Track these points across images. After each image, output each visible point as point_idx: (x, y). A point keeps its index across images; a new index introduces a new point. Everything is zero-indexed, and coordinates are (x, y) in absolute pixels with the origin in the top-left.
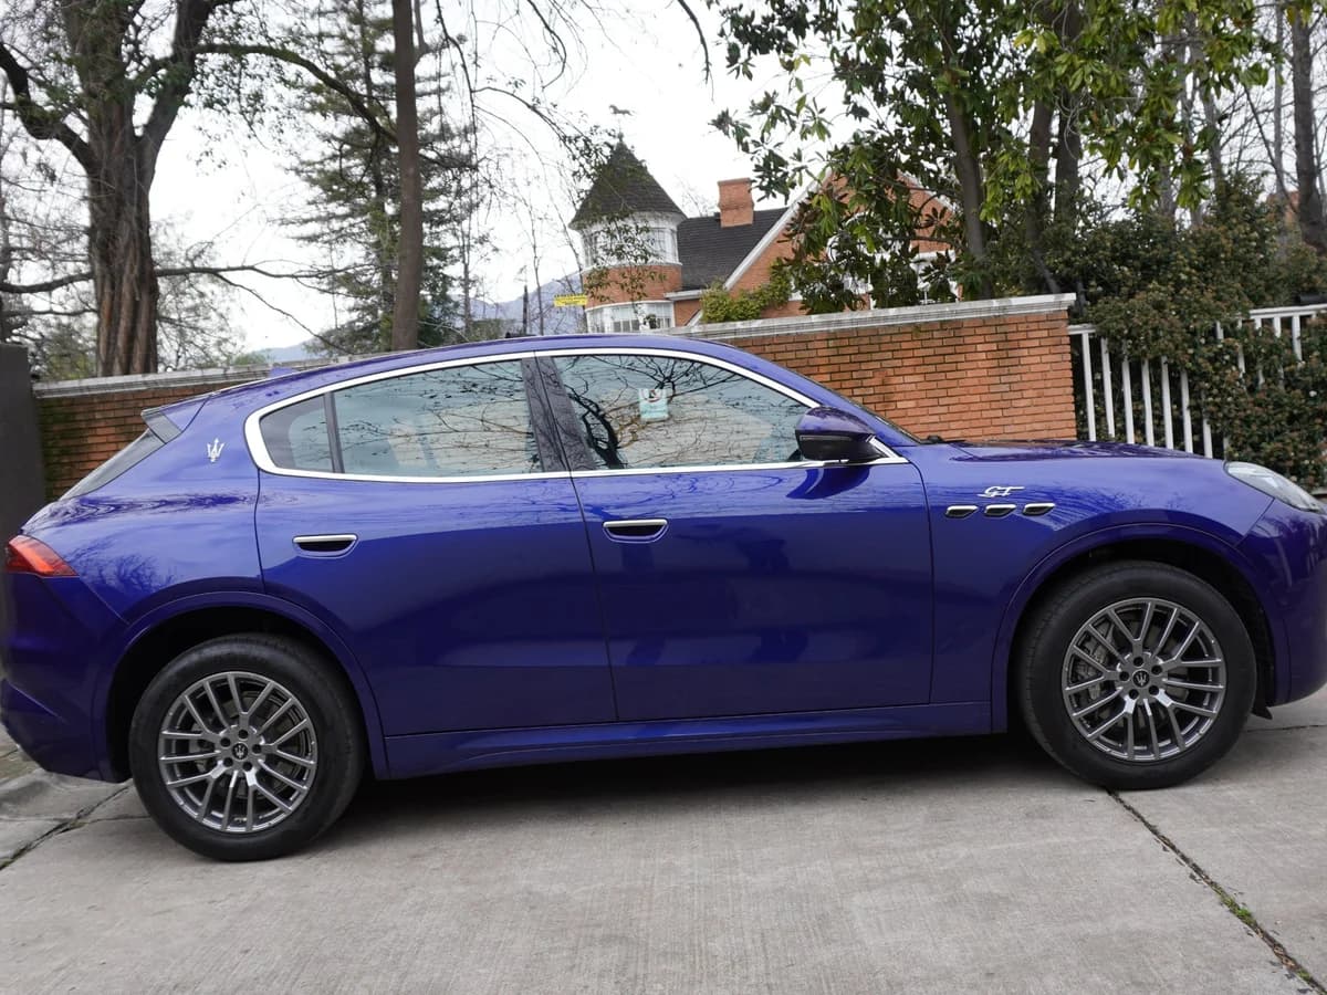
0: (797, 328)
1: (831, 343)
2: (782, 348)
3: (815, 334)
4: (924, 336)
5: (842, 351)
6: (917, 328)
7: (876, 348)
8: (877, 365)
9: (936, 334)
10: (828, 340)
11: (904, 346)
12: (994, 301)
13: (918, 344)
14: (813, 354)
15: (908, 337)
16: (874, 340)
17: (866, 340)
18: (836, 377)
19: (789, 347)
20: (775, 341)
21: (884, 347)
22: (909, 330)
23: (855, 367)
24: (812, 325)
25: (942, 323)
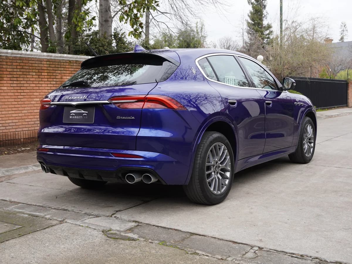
0: (39, 56)
1: (48, 63)
2: (34, 62)
3: (43, 59)
4: (72, 64)
5: (51, 66)
6: (70, 61)
7: (59, 66)
8: (59, 72)
9: (75, 64)
10: (47, 61)
11: (67, 67)
12: (89, 56)
13: (70, 67)
14: (43, 65)
15: (67, 64)
16: (59, 64)
17: (57, 63)
18: (49, 74)
19: (37, 62)
20: (32, 59)
21: (62, 66)
22: (68, 62)
23: (54, 71)
24: (44, 56)
25: (76, 61)
